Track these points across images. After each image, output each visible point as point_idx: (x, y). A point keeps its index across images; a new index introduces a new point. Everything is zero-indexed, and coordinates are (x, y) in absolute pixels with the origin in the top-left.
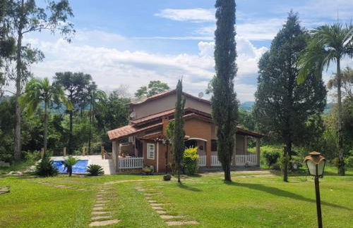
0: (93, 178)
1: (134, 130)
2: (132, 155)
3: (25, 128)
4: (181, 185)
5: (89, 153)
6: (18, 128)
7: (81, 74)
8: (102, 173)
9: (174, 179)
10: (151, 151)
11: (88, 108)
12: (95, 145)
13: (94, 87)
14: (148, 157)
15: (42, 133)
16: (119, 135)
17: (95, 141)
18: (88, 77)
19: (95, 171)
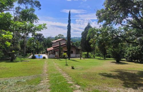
0: (44, 59)
1: (53, 49)
2: (53, 54)
3: (26, 47)
4: (60, 60)
5: (42, 54)
6: (25, 47)
7: (40, 34)
8: (46, 58)
9: (59, 59)
10: (57, 54)
11: (42, 42)
12: (44, 51)
13: (43, 37)
14: (56, 55)
15: (30, 48)
16: (50, 50)
17: (44, 50)
18: (42, 34)
19: (44, 58)
